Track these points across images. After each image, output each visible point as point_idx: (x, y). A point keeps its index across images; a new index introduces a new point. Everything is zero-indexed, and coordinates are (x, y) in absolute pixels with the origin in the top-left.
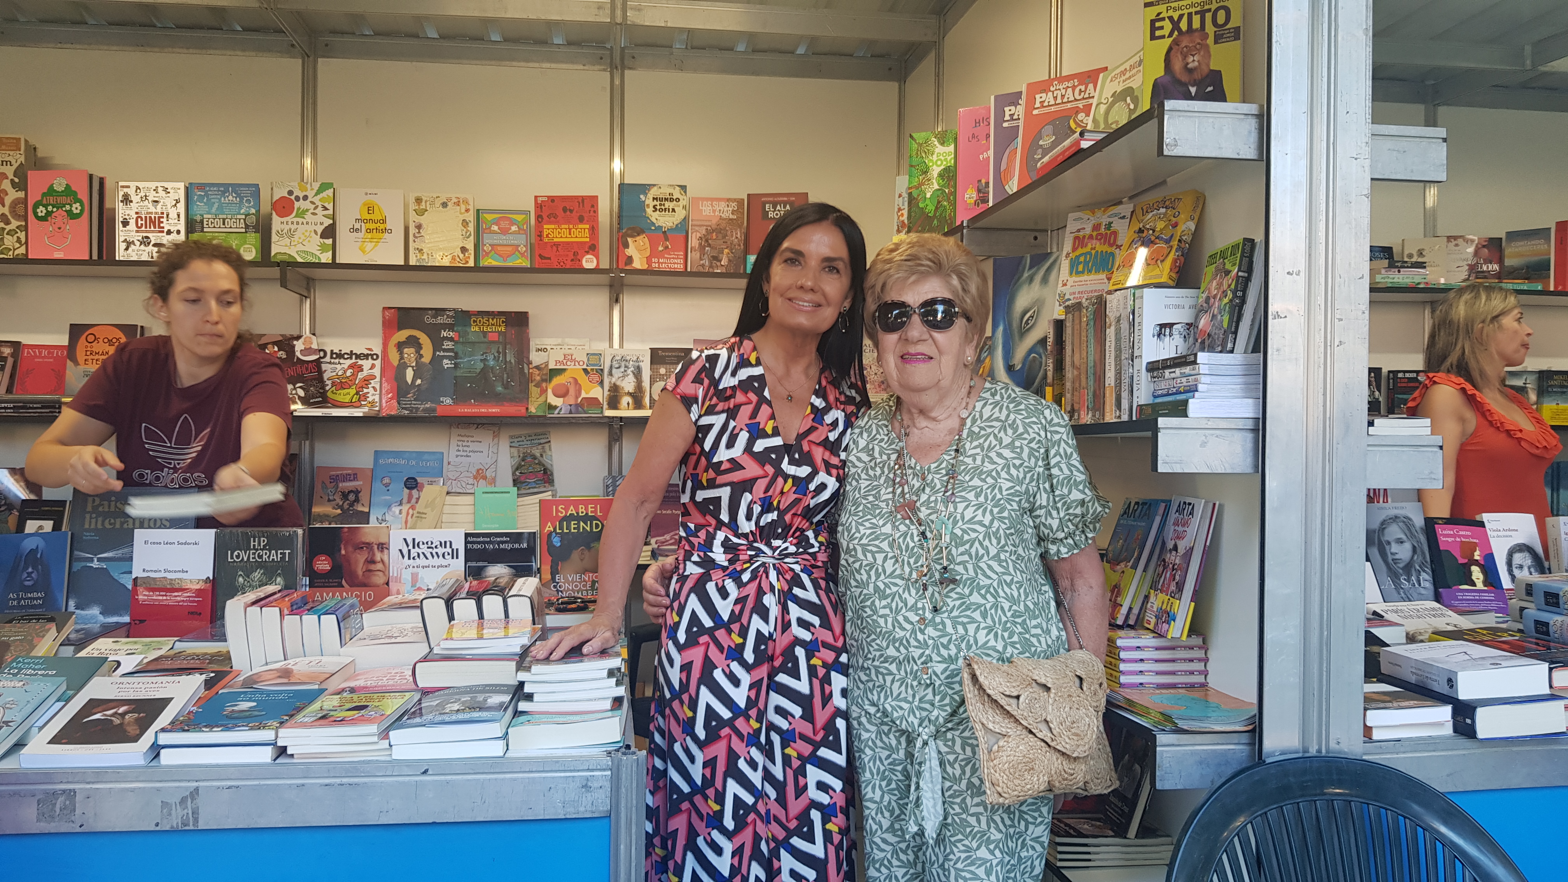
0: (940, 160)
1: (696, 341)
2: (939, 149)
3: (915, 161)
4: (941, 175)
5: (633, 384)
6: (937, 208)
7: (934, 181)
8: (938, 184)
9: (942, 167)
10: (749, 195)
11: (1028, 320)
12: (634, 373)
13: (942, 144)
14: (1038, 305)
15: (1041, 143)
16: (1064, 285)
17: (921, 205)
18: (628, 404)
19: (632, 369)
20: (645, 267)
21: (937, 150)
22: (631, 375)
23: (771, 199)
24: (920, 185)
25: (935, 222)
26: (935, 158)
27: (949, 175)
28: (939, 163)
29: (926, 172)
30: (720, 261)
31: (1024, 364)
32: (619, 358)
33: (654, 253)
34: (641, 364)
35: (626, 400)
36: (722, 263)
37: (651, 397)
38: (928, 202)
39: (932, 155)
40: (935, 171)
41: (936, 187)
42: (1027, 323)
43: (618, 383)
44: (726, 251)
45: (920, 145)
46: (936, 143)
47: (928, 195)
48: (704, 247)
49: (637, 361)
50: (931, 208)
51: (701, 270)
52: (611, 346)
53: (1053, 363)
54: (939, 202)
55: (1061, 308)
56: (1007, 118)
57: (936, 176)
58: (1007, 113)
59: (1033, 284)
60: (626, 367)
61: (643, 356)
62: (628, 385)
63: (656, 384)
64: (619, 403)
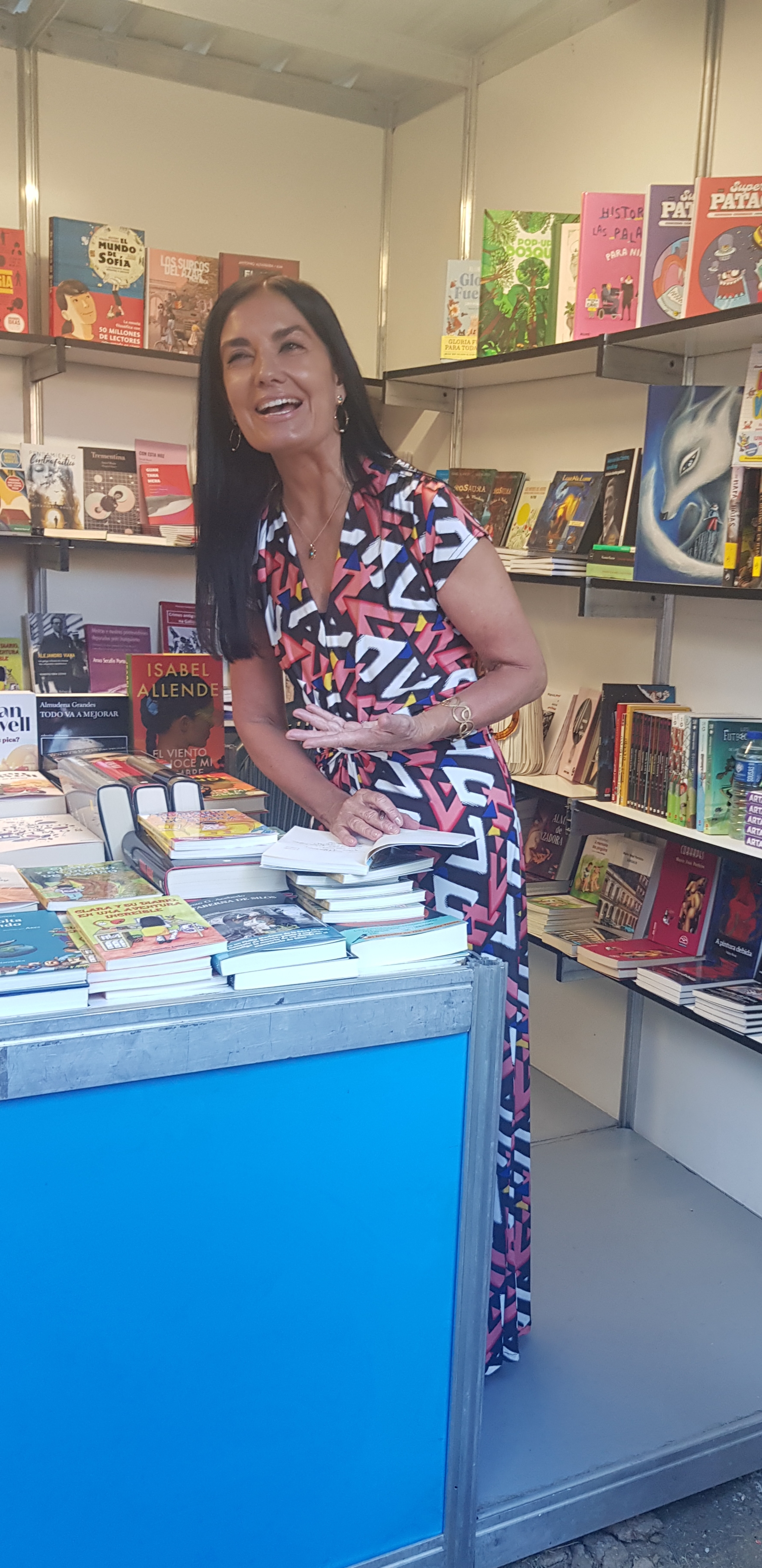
0: (522, 248)
1: (138, 442)
2: (522, 234)
3: (491, 244)
4: (522, 268)
5: (61, 494)
6: (516, 309)
7: (514, 274)
8: (519, 279)
9: (525, 258)
10: (221, 255)
11: (688, 462)
12: (62, 480)
13: (526, 229)
14: (700, 447)
15: (717, 254)
16: (748, 427)
17: (497, 302)
18: (56, 520)
19: (59, 474)
20: (90, 338)
21: (518, 236)
22: (58, 482)
23: (251, 264)
24: (496, 277)
25: (513, 325)
26: (516, 242)
27: (532, 268)
28: (521, 252)
29: (503, 262)
30: (188, 340)
31: (679, 513)
32: (41, 458)
33: (102, 321)
34: (70, 467)
35: (52, 515)
36: (190, 343)
37: (85, 512)
38: (505, 299)
39: (513, 240)
40: (516, 262)
41: (516, 281)
42: (686, 465)
43: (42, 491)
44: (195, 327)
45: (498, 226)
46: (518, 226)
47: (506, 291)
48: (167, 318)
49: (66, 463)
50: (509, 307)
51: (163, 349)
52: (28, 440)
53: (740, 516)
54: (519, 301)
55: (744, 453)
56: (665, 215)
57: (516, 267)
58: (666, 210)
59: (696, 422)
60: (50, 470)
61: (74, 457)
62: (55, 494)
63: (90, 495)
64: (44, 519)
